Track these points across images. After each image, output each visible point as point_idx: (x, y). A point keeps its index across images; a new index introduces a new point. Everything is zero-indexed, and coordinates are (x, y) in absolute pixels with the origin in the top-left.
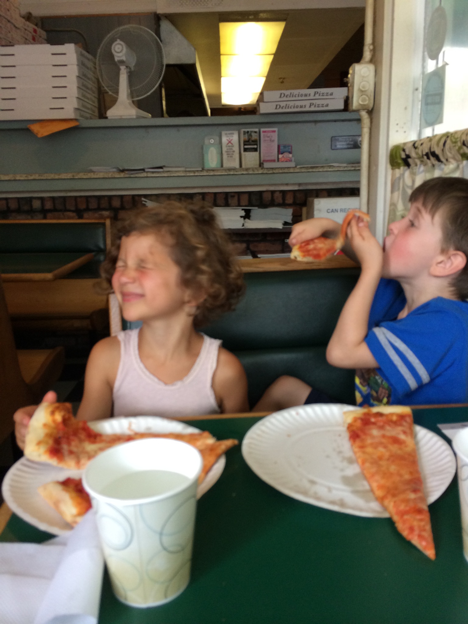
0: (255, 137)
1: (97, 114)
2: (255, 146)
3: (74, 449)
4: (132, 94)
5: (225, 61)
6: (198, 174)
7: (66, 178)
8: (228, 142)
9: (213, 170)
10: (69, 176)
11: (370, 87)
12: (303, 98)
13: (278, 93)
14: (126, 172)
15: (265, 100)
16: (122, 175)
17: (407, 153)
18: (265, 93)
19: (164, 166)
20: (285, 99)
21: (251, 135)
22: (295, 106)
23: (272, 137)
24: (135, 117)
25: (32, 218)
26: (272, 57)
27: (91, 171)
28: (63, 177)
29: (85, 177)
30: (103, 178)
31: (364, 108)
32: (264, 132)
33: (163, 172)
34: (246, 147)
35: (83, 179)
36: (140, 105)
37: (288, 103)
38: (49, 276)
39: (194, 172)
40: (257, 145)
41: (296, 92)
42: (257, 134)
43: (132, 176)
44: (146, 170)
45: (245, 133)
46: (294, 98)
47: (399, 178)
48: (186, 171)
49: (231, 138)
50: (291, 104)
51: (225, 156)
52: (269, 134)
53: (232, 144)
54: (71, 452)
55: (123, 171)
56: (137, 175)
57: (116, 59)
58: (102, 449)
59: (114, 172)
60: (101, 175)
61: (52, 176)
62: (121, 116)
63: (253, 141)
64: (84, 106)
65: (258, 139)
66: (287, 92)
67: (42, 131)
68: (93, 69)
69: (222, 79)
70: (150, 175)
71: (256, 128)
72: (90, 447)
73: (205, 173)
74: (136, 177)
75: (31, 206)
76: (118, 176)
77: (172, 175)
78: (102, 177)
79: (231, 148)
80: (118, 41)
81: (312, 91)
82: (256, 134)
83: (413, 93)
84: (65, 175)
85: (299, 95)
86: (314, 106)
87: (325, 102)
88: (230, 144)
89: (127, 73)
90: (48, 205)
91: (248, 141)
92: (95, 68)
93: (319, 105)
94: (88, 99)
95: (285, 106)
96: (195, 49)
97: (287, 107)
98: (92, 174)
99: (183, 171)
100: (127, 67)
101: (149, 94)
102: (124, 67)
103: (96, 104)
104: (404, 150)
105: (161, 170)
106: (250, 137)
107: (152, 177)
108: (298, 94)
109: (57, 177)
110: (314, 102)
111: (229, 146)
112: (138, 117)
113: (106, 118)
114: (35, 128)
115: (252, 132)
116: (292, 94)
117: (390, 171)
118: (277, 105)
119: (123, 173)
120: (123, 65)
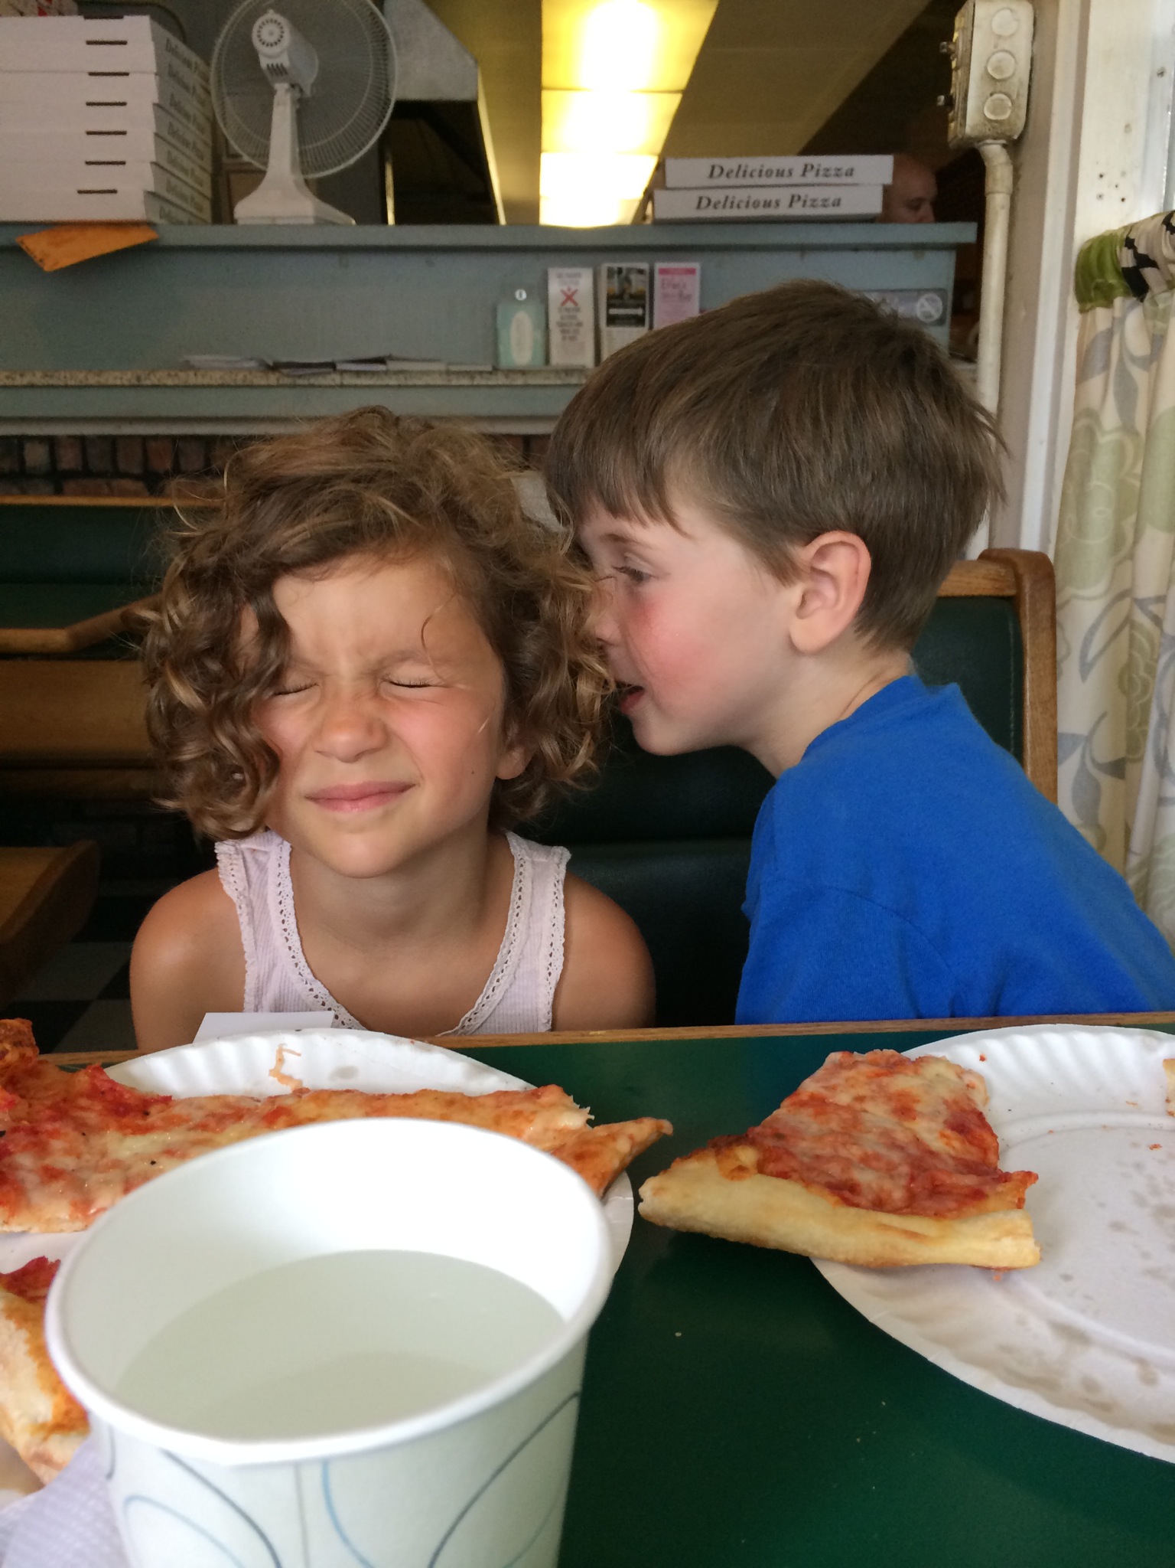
0: (638, 284)
1: (207, 214)
2: (639, 312)
4: (305, 161)
6: (483, 382)
7: (118, 382)
8: (563, 298)
9: (523, 372)
10: (127, 378)
11: (1018, 69)
12: (773, 180)
13: (702, 165)
14: (285, 371)
15: (670, 183)
16: (273, 379)
17: (1141, 250)
18: (670, 164)
19: (391, 358)
20: (723, 181)
21: (628, 280)
23: (684, 286)
24: (311, 221)
25: (24, 492)
26: (677, 99)
27: (188, 366)
28: (111, 382)
29: (170, 382)
30: (222, 386)
31: (997, 130)
32: (663, 271)
33: (386, 373)
34: (614, 311)
35: (166, 386)
36: (323, 190)
37: (731, 193)
38: (58, 637)
39: (470, 374)
40: (643, 307)
41: (754, 163)
42: (645, 278)
43: (300, 382)
44: (339, 367)
45: (611, 273)
46: (748, 181)
47: (1110, 334)
48: (448, 373)
49: (573, 288)
50: (741, 195)
51: (556, 337)
52: (677, 279)
53: (575, 303)
55: (276, 367)
56: (313, 381)
57: (264, 62)
59: (250, 370)
60: (216, 378)
61: (80, 377)
62: (274, 218)
63: (632, 297)
64: (171, 189)
65: (647, 290)
66: (731, 164)
67: (56, 255)
68: (200, 91)
69: (544, 157)
70: (348, 380)
71: (642, 261)
73: (500, 380)
74: (312, 386)
75: (22, 461)
76: (263, 382)
77: (410, 382)
78: (220, 382)
79: (571, 314)
80: (271, 14)
81: (797, 163)
82: (641, 277)
83: (1151, 80)
84: (118, 374)
86: (801, 203)
87: (831, 194)
88: (569, 305)
89: (293, 102)
90: (69, 459)
91: (620, 296)
92: (208, 92)
94: (184, 170)
96: (476, 61)
97: (727, 202)
98: (191, 374)
99: (440, 373)
100: (293, 86)
101: (352, 161)
102: (286, 86)
103: (207, 190)
104: (1130, 243)
105: (381, 367)
106: (626, 285)
107: (356, 386)
109: (93, 380)
110: (802, 192)
111: (568, 310)
112: (321, 222)
113: (233, 221)
114: (36, 245)
115: (630, 270)
116: (743, 169)
117: (1074, 317)
118: (701, 199)
119: (277, 375)
120: (282, 82)
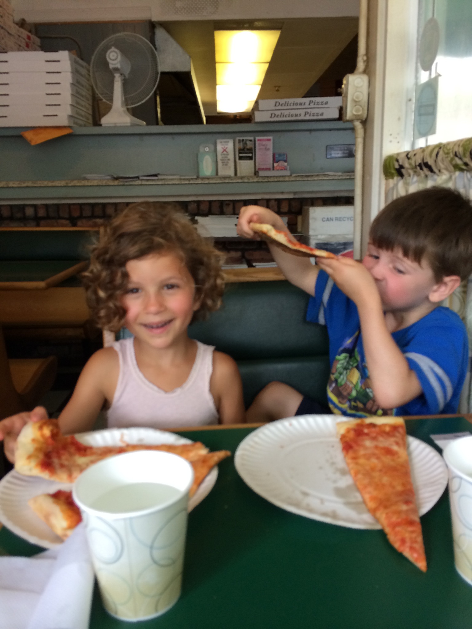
0: (250, 145)
1: (91, 121)
2: (250, 155)
3: (66, 463)
4: (126, 102)
5: (219, 68)
6: (193, 182)
7: (59, 185)
8: (222, 150)
9: (208, 178)
10: (63, 183)
11: (364, 98)
12: (298, 107)
13: (273, 102)
14: (121, 180)
15: (260, 108)
16: (116, 183)
17: (401, 163)
18: (260, 102)
19: (159, 174)
20: (280, 107)
21: (246, 144)
22: (291, 115)
23: (267, 145)
24: (129, 124)
25: (25, 226)
26: (267, 66)
27: (85, 179)
28: (57, 185)
29: (78, 184)
30: (97, 186)
31: (358, 118)
32: (259, 140)
33: (158, 180)
34: (241, 155)
35: (77, 186)
36: (135, 112)
37: (283, 111)
38: (42, 284)
39: (189, 180)
40: (252, 153)
41: (291, 101)
42: (253, 142)
43: (126, 184)
44: (141, 178)
45: (240, 141)
46: (289, 107)
47: (393, 189)
48: (181, 179)
49: (226, 147)
50: (286, 112)
51: (220, 164)
52: (264, 143)
53: (227, 152)
54: (62, 466)
55: (117, 179)
56: (131, 183)
57: (111, 66)
58: (93, 462)
59: (108, 180)
60: (95, 183)
61: (46, 183)
62: (115, 124)
63: (248, 150)
64: (78, 113)
65: (253, 147)
66: (283, 101)
67: (36, 139)
68: (87, 76)
69: (218, 87)
70: (144, 183)
71: (250, 136)
72: (81, 460)
73: (200, 181)
74: (130, 185)
75: (24, 214)
76: (113, 184)
77: (166, 183)
78: (96, 184)
79: (226, 156)
80: (113, 49)
81: (307, 100)
82: (251, 143)
83: (407, 103)
84: (59, 182)
85: (294, 104)
86: (309, 115)
87: (320, 111)
88: (225, 153)
89: (122, 80)
90: (42, 213)
91: (243, 149)
92: (89, 75)
93: (314, 114)
94: (82, 106)
95: (280, 114)
96: (190, 57)
97: (282, 115)
98: (86, 181)
99: (178, 179)
100: (121, 74)
101: (143, 101)
102: (119, 75)
103: (90, 112)
104: (397, 161)
105: (155, 178)
106: (245, 145)
107: (147, 185)
108: (293, 102)
109: (50, 184)
110: (309, 111)
111: (224, 154)
112: (133, 125)
113: (100, 125)
114: (28, 135)
115: (247, 140)
116: (287, 103)
117: (384, 181)
118: (272, 114)
119: (118, 181)
120: (118, 73)
